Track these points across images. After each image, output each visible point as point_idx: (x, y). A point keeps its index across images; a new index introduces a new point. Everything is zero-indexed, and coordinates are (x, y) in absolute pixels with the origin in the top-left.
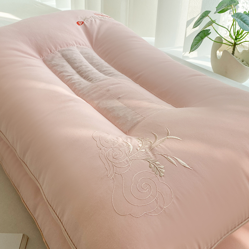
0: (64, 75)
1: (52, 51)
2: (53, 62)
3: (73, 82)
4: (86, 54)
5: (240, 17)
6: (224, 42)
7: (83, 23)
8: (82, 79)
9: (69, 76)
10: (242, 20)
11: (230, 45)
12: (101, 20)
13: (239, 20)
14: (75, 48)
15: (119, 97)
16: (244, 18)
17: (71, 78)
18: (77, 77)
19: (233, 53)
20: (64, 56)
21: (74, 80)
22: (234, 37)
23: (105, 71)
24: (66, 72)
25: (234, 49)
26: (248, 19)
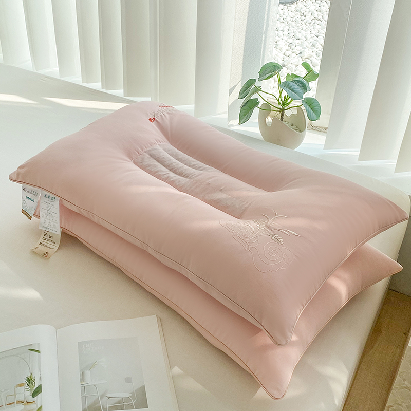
0: (160, 175)
1: (140, 153)
2: (145, 163)
3: (172, 180)
4: (169, 151)
5: (288, 85)
6: (272, 108)
7: (154, 119)
8: (178, 177)
9: (165, 174)
10: (289, 88)
11: (278, 111)
12: (168, 113)
13: (288, 89)
14: (158, 146)
15: (221, 190)
16: (291, 87)
17: (168, 177)
18: (172, 174)
19: (282, 119)
20: (152, 156)
21: (172, 178)
22: (281, 103)
23: (194, 165)
24: (161, 171)
25: (282, 115)
26: (296, 87)
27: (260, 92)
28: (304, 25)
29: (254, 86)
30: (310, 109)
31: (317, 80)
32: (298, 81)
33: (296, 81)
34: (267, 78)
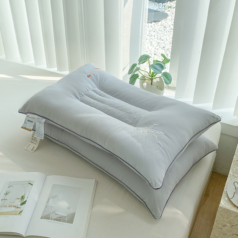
5: (153, 66)
6: (146, 78)
10: (154, 68)
11: (150, 80)
19: (152, 84)
22: (151, 75)
25: (152, 82)
26: (158, 67)
27: (139, 70)
28: (165, 33)
29: (136, 68)
30: (166, 78)
31: (169, 63)
32: (159, 64)
33: (157, 64)
34: (143, 63)
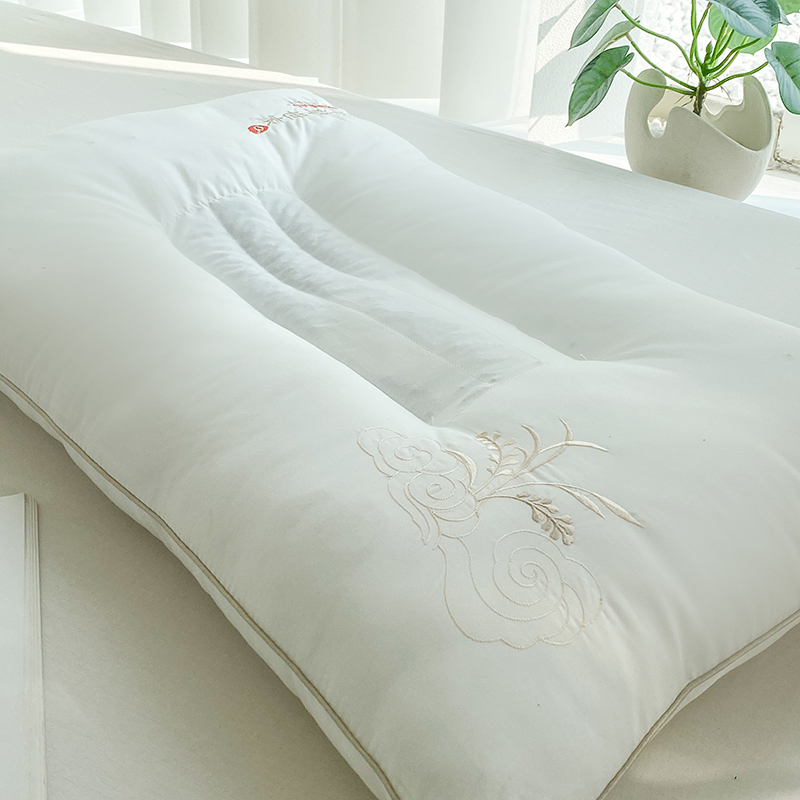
11: (686, 94)
25: (698, 105)
27: (634, 32)
30: (787, 78)
